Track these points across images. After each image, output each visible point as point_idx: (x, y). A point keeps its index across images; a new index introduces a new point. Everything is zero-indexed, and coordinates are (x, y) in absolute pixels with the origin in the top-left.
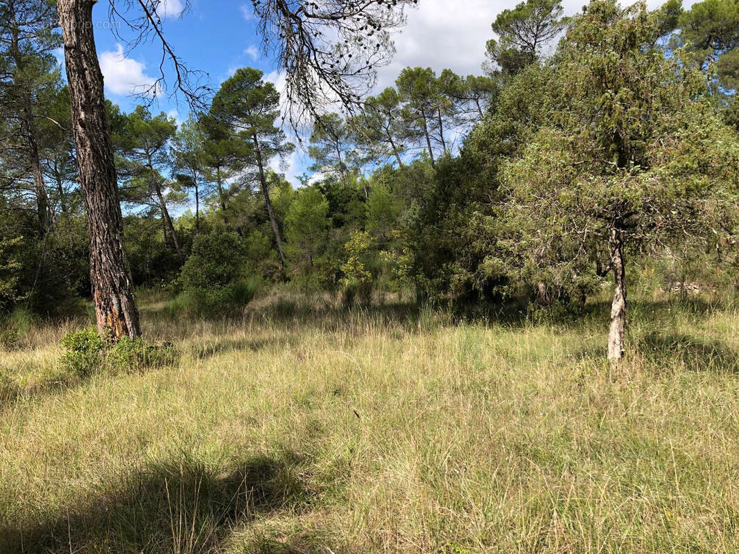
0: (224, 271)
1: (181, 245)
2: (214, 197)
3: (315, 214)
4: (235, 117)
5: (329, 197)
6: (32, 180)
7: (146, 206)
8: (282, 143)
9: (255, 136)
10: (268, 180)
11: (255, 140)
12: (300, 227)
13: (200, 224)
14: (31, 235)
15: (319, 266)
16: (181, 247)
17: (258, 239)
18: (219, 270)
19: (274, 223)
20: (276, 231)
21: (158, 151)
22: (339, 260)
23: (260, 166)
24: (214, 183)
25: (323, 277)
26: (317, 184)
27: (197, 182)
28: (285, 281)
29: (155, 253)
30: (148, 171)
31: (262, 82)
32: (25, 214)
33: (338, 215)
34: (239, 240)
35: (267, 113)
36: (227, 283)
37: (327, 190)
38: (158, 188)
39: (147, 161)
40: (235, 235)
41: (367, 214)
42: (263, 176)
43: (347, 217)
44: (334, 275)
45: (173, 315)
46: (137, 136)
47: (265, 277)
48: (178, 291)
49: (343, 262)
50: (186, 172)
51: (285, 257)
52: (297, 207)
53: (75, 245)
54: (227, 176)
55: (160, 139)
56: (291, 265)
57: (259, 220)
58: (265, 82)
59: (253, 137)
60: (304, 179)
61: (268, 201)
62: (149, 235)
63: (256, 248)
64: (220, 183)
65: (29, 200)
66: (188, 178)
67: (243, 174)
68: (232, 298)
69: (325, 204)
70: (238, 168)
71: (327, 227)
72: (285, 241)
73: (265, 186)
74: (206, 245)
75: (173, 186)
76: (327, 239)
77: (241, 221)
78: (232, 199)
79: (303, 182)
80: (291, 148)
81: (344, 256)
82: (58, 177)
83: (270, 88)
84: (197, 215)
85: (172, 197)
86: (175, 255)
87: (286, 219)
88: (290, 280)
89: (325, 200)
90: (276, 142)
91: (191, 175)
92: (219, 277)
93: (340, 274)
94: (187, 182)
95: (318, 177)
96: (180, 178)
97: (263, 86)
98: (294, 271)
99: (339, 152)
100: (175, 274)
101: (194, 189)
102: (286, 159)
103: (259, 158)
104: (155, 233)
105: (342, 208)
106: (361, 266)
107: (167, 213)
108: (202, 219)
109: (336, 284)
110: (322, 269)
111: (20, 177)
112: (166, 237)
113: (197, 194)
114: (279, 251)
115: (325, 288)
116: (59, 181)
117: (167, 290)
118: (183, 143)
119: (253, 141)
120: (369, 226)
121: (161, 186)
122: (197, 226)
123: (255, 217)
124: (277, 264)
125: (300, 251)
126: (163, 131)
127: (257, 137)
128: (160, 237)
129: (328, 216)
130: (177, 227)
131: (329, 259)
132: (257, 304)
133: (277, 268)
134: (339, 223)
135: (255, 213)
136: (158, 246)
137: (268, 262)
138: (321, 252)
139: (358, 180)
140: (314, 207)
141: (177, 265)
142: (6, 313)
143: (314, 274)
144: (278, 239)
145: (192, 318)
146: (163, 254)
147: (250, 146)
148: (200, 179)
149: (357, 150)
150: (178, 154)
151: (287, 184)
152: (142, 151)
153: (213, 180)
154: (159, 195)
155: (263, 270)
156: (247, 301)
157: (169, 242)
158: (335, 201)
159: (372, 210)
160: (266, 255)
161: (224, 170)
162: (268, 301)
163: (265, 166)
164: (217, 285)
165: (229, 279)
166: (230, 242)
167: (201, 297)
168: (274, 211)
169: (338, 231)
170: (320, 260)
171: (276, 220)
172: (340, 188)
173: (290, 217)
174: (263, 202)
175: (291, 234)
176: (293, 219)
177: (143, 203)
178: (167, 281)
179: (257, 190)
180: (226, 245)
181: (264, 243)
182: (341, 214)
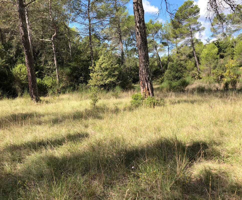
0: (178, 75)
1: (163, 66)
2: (174, 49)
3: (212, 53)
4: (183, 19)
5: (218, 47)
6: (119, 47)
7: (152, 53)
8: (200, 28)
9: (190, 26)
10: (194, 42)
11: (190, 27)
12: (206, 59)
13: (169, 59)
14: (119, 64)
15: (213, 74)
16: (163, 67)
17: (190, 64)
18: (177, 75)
19: (196, 58)
20: (196, 60)
21: (156, 34)
22: (222, 71)
23: (192, 36)
24: (174, 44)
25: (215, 78)
26: (213, 42)
27: (169, 44)
28: (200, 79)
29: (154, 69)
30: (153, 41)
31: (193, 5)
32: (117, 57)
33: (222, 53)
34: (184, 64)
35: (195, 17)
36: (179, 79)
37: (217, 44)
38: (156, 47)
39: (153, 38)
40: (182, 62)
41: (235, 52)
42: (192, 40)
43: (225, 54)
44: (220, 77)
45: (161, 90)
46: (150, 30)
47: (192, 77)
48: (162, 82)
49: (224, 72)
50: (165, 41)
51: (200, 70)
52: (205, 51)
53: (131, 67)
54: (180, 41)
55: (157, 30)
56: (202, 73)
57: (190, 56)
58: (194, 5)
59: (189, 26)
60: (208, 40)
61: (194, 50)
62: (152, 63)
63: (189, 67)
64: (176, 44)
65: (119, 53)
66: (165, 43)
67: (185, 40)
68: (181, 84)
69: (217, 49)
70: (184, 38)
71: (217, 58)
72: (200, 64)
73: (193, 44)
74: (172, 66)
75: (161, 46)
76: (217, 63)
77: (183, 57)
78: (181, 50)
79: (208, 42)
80: (203, 29)
81: (224, 69)
82: (126, 45)
83: (196, 7)
84: (168, 56)
85: (160, 50)
86: (161, 70)
87: (201, 56)
88: (202, 79)
89: (217, 48)
90: (198, 27)
91: (167, 42)
92: (177, 77)
93: (222, 77)
94: (165, 44)
95: (215, 39)
96: (163, 43)
97: (194, 6)
98: (203, 75)
99: (223, 29)
100: (160, 76)
101: (168, 47)
102: (201, 33)
103: (191, 34)
104: (154, 62)
105: (223, 51)
106: (232, 74)
107: (158, 56)
108: (170, 57)
109: (220, 80)
110: (214, 74)
111: (116, 46)
112: (158, 64)
113: (168, 48)
114: (197, 68)
115: (216, 82)
116: (126, 46)
117: (158, 81)
118: (164, 31)
119: (189, 28)
120: (235, 57)
121: (157, 46)
122: (168, 59)
123: (189, 56)
124: (196, 73)
125: (206, 68)
126: (158, 28)
127: (191, 26)
128: (156, 64)
129: (218, 54)
130: (161, 60)
131: (218, 71)
132: (190, 87)
133: (196, 74)
134: (222, 57)
135: (189, 54)
136: (155, 67)
137: (193, 72)
138: (215, 68)
139: (231, 39)
140: (212, 51)
141: (162, 73)
142: (114, 87)
143: (211, 77)
144: (197, 63)
145: (167, 91)
146: (157, 69)
147: (188, 30)
148: (170, 43)
149: (231, 27)
150: (163, 35)
151: (202, 43)
152: (151, 35)
153: (174, 43)
154: (156, 49)
155: (191, 75)
156: (186, 86)
157: (159, 65)
158: (221, 48)
159: (237, 51)
160: (193, 69)
161: (178, 39)
162: (194, 86)
163: (193, 36)
164: (176, 80)
165: (180, 78)
166: (181, 65)
167: (170, 84)
168: (196, 53)
169: (222, 59)
170: (214, 71)
171: (196, 56)
172: (223, 43)
173: (203, 55)
174: (192, 50)
175: (203, 61)
176: (203, 56)
177: (151, 52)
178: (158, 79)
179: (190, 45)
180: (179, 66)
181: (192, 65)
182: (223, 53)
